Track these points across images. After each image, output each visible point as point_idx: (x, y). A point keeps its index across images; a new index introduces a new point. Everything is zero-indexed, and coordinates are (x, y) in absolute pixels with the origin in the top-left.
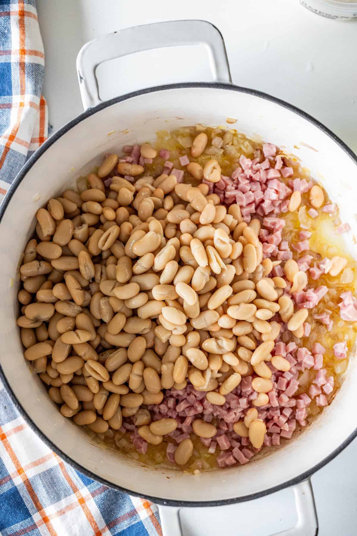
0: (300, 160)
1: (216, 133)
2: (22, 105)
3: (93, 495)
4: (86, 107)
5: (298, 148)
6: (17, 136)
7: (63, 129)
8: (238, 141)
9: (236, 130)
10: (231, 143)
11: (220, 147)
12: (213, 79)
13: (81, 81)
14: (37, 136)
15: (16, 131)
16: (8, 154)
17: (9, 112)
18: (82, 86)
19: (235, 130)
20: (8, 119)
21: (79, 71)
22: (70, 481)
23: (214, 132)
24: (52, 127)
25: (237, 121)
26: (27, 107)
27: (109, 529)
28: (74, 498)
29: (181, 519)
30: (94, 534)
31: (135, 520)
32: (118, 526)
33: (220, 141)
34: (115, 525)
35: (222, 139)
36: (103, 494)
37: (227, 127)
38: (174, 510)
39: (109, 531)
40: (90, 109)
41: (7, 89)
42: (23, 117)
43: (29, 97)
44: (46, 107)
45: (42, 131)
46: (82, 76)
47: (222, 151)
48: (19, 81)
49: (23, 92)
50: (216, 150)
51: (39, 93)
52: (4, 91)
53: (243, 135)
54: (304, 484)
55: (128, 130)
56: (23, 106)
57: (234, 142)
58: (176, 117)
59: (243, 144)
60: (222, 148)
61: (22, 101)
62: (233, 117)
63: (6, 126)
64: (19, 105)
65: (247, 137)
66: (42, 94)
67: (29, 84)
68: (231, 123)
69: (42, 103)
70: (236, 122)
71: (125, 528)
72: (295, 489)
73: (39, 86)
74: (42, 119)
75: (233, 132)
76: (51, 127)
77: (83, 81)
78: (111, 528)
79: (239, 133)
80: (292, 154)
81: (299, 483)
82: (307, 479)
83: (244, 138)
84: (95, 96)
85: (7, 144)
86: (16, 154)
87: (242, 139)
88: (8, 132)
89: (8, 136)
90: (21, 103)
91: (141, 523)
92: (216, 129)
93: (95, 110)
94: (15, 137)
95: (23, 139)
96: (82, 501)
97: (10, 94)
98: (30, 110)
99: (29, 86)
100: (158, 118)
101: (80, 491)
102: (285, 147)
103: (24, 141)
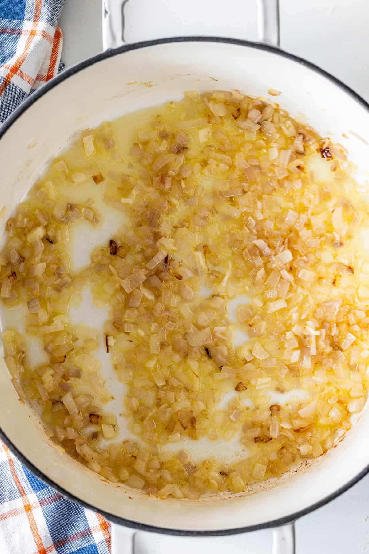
0: (348, 153)
1: (255, 104)
2: (33, 33)
3: (42, 503)
4: (106, 47)
5: (347, 138)
6: (21, 68)
7: (75, 67)
8: (279, 119)
9: (280, 105)
10: (270, 120)
11: (256, 121)
12: (259, 38)
13: (105, 16)
14: (45, 73)
15: (20, 63)
16: (7, 88)
17: (16, 40)
18: (105, 22)
19: (277, 105)
20: (14, 47)
21: (105, 4)
22: (18, 482)
23: (253, 103)
24: (64, 65)
25: (281, 94)
26: (38, 38)
27: (55, 548)
28: (19, 503)
29: (136, 543)
30: (37, 551)
31: (87, 542)
32: (67, 546)
33: (257, 114)
34: (64, 544)
35: (260, 113)
36: (53, 504)
37: (269, 100)
38: (130, 531)
39: (56, 551)
40: (110, 50)
41: (19, 12)
42: (31, 47)
43: (42, 25)
44: (61, 41)
45: (51, 69)
46: (107, 10)
47: (259, 127)
48: (34, 6)
49: (36, 19)
50: (251, 125)
51: (56, 23)
52: (14, 13)
53: (285, 111)
54: (286, 529)
55: (151, 84)
56: (34, 35)
57: (274, 119)
58: (210, 78)
59: (284, 123)
60: (258, 123)
61: (34, 29)
62: (276, 88)
63: (12, 54)
64: (29, 33)
65: (291, 116)
66: (58, 24)
67: (45, 10)
68: (273, 95)
69: (57, 35)
70: (279, 95)
71: (75, 550)
72: (274, 532)
73: (57, 14)
74: (54, 53)
75: (275, 107)
76: (62, 65)
77: (107, 16)
78: (58, 548)
79: (281, 109)
80: (339, 144)
81: (280, 526)
82: (290, 523)
83: (287, 116)
84: (119, 35)
85: (7, 76)
86: (15, 89)
87: (284, 117)
88: (11, 62)
89: (11, 68)
90: (32, 31)
91: (94, 546)
92: (256, 100)
93: (116, 52)
94: (18, 69)
95: (28, 74)
96: (28, 508)
97: (21, 18)
98: (42, 41)
99: (45, 12)
100: (189, 75)
101: (28, 496)
102: (333, 134)
103: (28, 76)
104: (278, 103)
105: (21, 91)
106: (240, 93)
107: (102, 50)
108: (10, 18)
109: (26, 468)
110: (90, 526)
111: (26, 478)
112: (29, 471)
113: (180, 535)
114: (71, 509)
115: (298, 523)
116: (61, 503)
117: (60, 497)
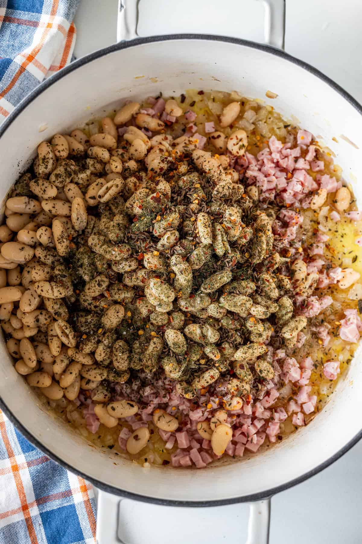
0: (335, 156)
1: (251, 105)
2: (49, 26)
3: (29, 464)
4: (120, 38)
5: (337, 142)
6: (36, 58)
7: (89, 56)
9: (274, 107)
10: (264, 121)
11: (251, 121)
12: (265, 40)
13: (121, 10)
14: (58, 63)
15: (36, 52)
16: (22, 75)
17: (34, 31)
18: (120, 15)
19: (272, 108)
20: (31, 38)
22: (7, 444)
25: (277, 97)
26: (54, 30)
27: (37, 504)
28: (7, 463)
31: (67, 502)
32: (48, 504)
33: (253, 115)
34: (46, 502)
35: (255, 113)
36: (40, 465)
37: (265, 102)
38: (115, 498)
39: (37, 507)
40: (123, 42)
41: (38, 6)
42: (47, 38)
43: (59, 19)
44: (75, 36)
45: (64, 61)
46: (123, 4)
47: (253, 127)
48: (52, 0)
49: (53, 13)
50: (247, 124)
51: (71, 18)
52: (33, 7)
53: (279, 115)
54: (263, 504)
55: (157, 79)
56: (51, 27)
57: (268, 120)
58: (213, 77)
59: (277, 124)
60: (253, 123)
61: (50, 22)
62: (274, 90)
63: (27, 44)
64: (46, 25)
65: (283, 118)
66: (73, 20)
68: (270, 97)
69: (72, 30)
70: (276, 98)
71: (55, 508)
72: (251, 506)
73: (72, 10)
74: (68, 47)
75: (270, 109)
76: (74, 58)
77: (123, 10)
78: (40, 504)
79: (276, 112)
80: (327, 147)
81: (256, 501)
82: (268, 498)
83: (279, 119)
84: (132, 29)
85: (23, 64)
86: (30, 76)
87: (277, 119)
88: (28, 51)
89: (27, 56)
90: (49, 24)
91: (73, 507)
92: (253, 101)
93: (129, 44)
94: (34, 58)
95: (42, 63)
96: (15, 468)
97: (39, 11)
98: (57, 33)
99: (62, 7)
100: (193, 73)
101: (16, 457)
102: (322, 138)
103: (42, 66)
104: (272, 106)
105: (35, 79)
106: (238, 95)
107: (116, 42)
108: (29, 11)
109: (18, 431)
110: (71, 488)
111: (16, 440)
112: (20, 433)
113: (163, 505)
114: (56, 470)
115: (275, 498)
116: (47, 465)
117: (47, 459)
